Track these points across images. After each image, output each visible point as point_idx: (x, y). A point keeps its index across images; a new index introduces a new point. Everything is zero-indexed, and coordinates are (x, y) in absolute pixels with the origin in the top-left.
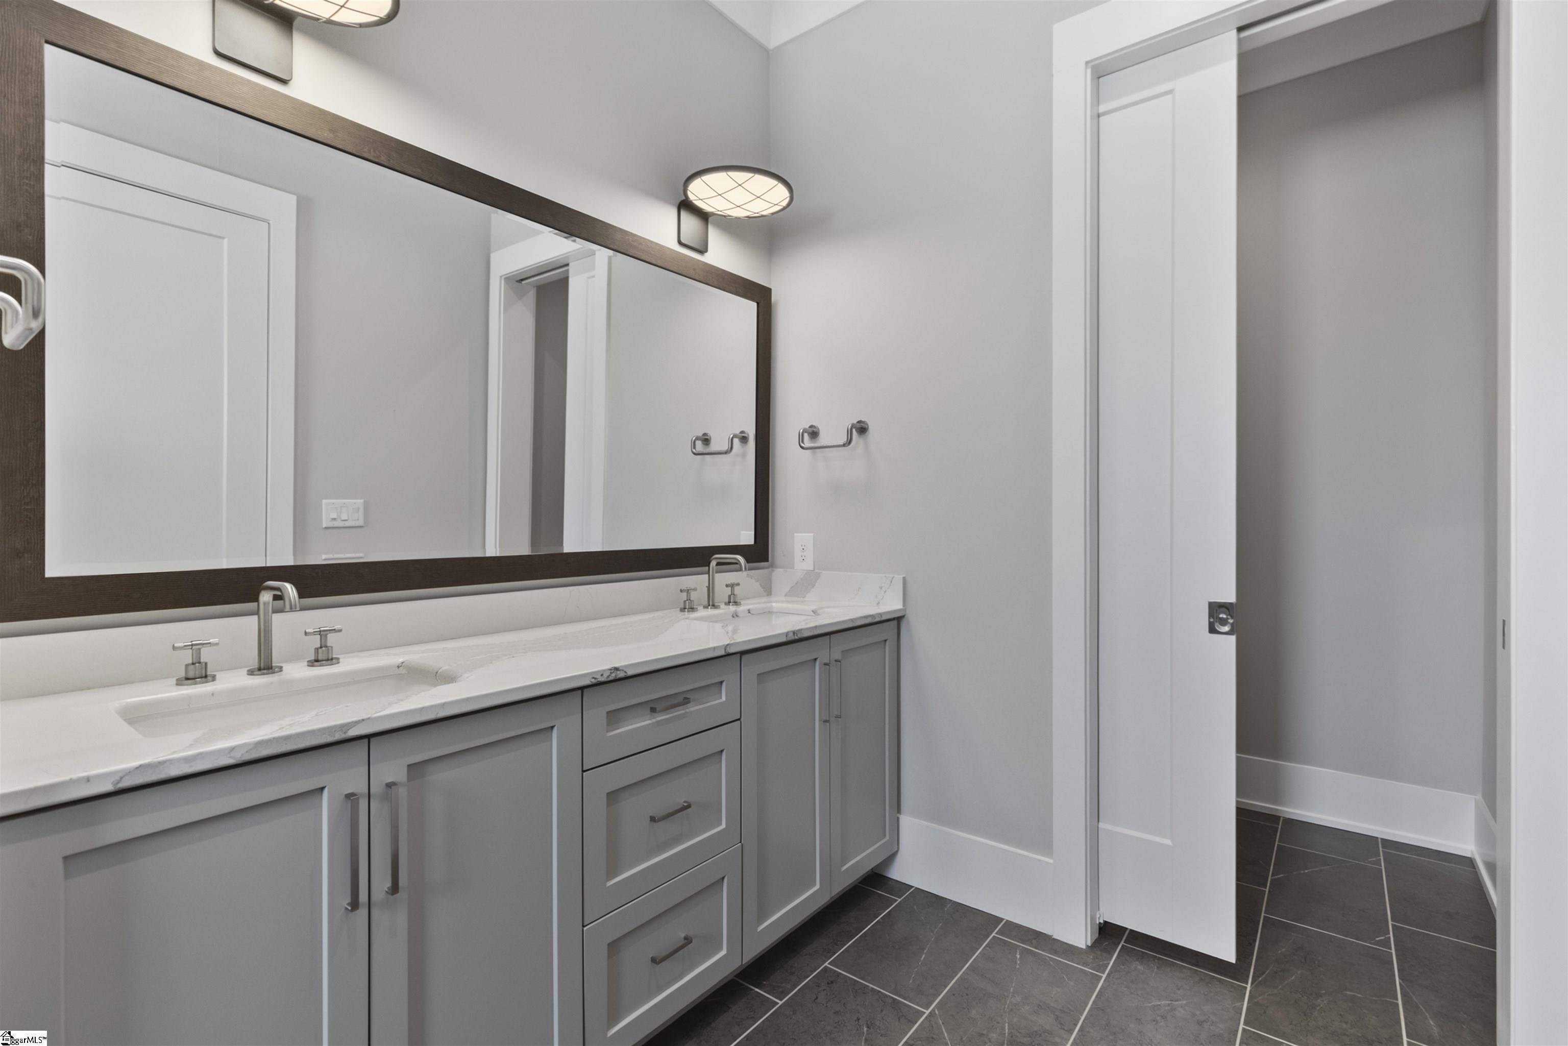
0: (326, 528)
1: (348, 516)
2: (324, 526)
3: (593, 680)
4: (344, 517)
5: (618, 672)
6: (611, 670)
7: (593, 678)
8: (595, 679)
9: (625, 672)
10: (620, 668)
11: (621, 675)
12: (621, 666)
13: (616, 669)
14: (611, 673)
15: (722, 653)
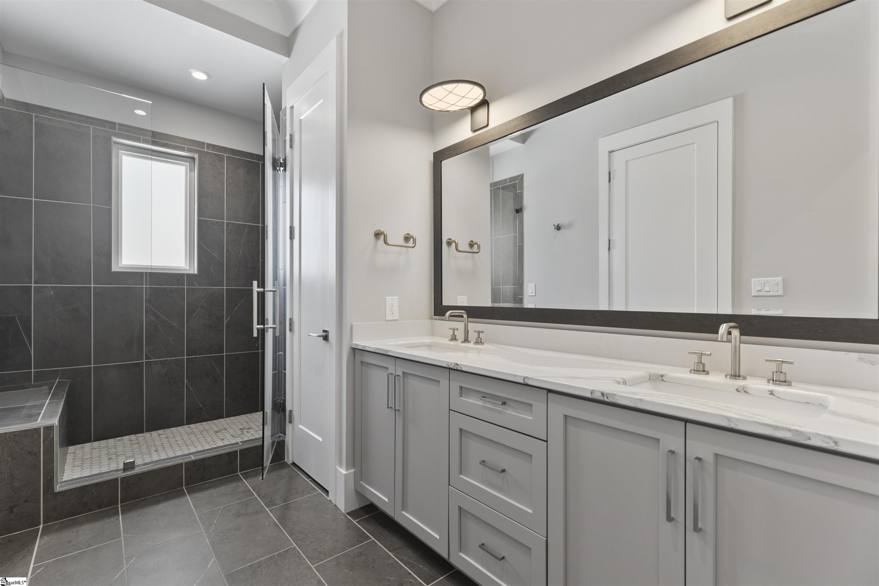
0: (754, 296)
1: (770, 288)
2: (753, 295)
3: (447, 365)
4: (767, 289)
5: (458, 366)
6: (455, 363)
7: (448, 364)
8: (449, 365)
9: (462, 368)
10: (459, 365)
11: (459, 368)
12: (460, 364)
13: (457, 364)
14: (455, 365)
15: (521, 381)
